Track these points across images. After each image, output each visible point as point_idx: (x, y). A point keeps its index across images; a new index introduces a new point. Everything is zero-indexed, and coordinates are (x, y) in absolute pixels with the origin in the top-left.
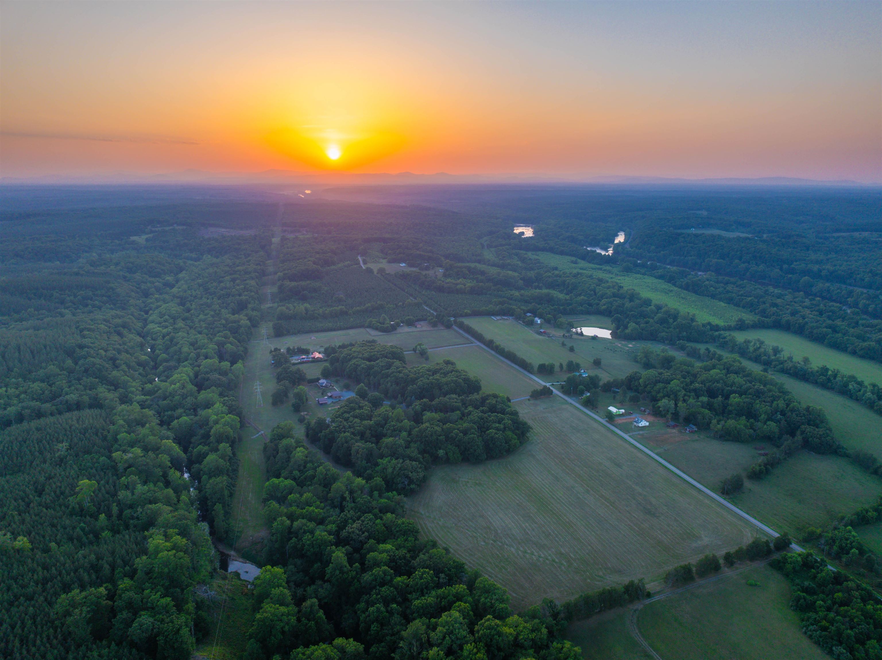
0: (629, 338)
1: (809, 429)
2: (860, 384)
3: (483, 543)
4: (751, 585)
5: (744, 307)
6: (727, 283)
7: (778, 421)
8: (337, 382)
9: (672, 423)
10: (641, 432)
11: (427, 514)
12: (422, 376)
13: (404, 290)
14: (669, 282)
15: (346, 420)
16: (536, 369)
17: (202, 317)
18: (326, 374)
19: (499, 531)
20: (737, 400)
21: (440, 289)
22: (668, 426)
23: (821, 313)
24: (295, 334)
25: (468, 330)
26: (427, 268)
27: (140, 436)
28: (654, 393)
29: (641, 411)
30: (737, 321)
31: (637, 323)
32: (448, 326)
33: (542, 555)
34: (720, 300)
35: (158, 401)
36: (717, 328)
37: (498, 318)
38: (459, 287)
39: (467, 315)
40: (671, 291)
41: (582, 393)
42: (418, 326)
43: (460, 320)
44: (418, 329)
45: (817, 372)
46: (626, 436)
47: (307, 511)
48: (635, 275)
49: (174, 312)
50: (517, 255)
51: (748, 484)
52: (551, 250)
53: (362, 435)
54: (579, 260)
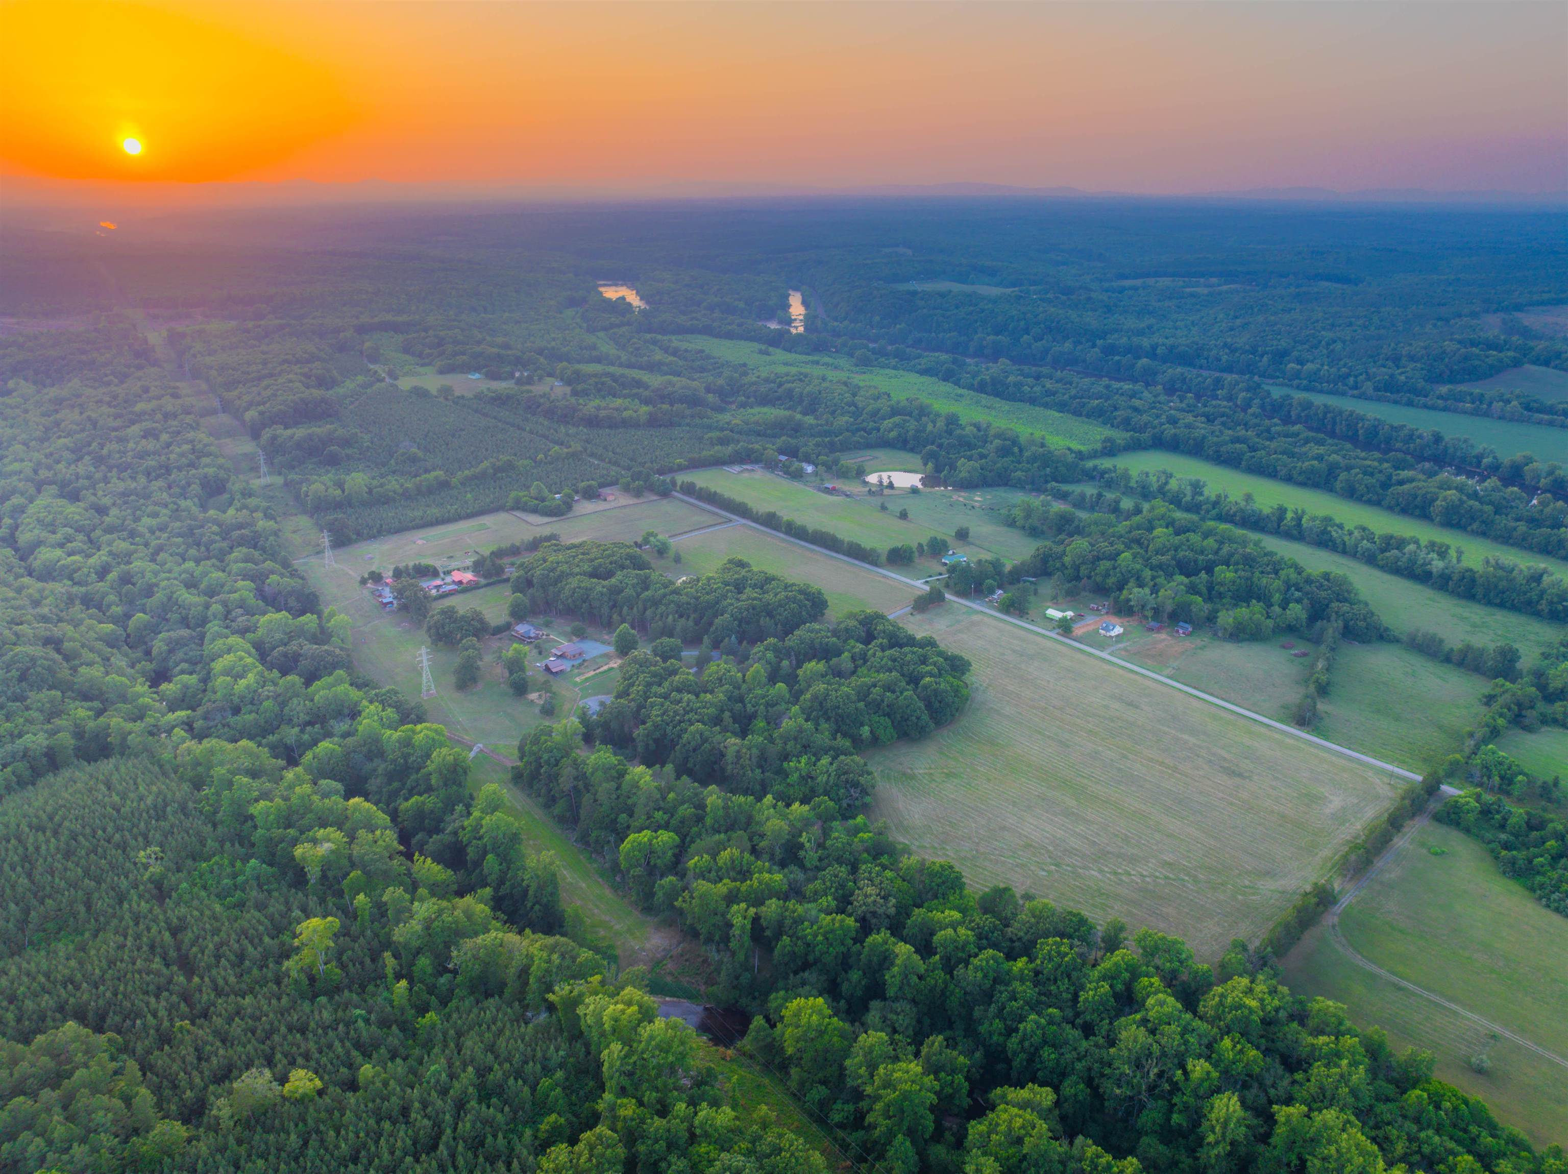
0: (967, 485)
1: (1345, 607)
2: (1341, 526)
3: (1044, 873)
4: (1436, 854)
5: (1088, 416)
6: (1037, 378)
7: (1298, 601)
8: (547, 625)
9: (1153, 624)
10: (1120, 646)
11: (917, 843)
12: (725, 597)
13: (524, 430)
14: (945, 379)
15: (666, 697)
16: (883, 558)
17: (146, 521)
18: (519, 614)
19: (1051, 848)
20: (1230, 575)
21: (592, 422)
22: (1151, 629)
23: (1210, 419)
24: (374, 537)
25: (712, 498)
26: (529, 381)
27: (294, 800)
28: (1099, 579)
29: (1092, 609)
30: (1104, 441)
31: (970, 458)
32: (665, 493)
33: (1145, 873)
34: (1046, 406)
35: (224, 718)
36: (1080, 456)
37: (737, 468)
38: (626, 414)
39: (681, 469)
40: (961, 396)
41: (991, 591)
42: (610, 498)
43: (682, 478)
44: (613, 504)
45: (1273, 513)
46: (1104, 655)
48: (882, 371)
49: (77, 517)
50: (655, 342)
51: (1321, 706)
52: (707, 331)
54: (771, 349)
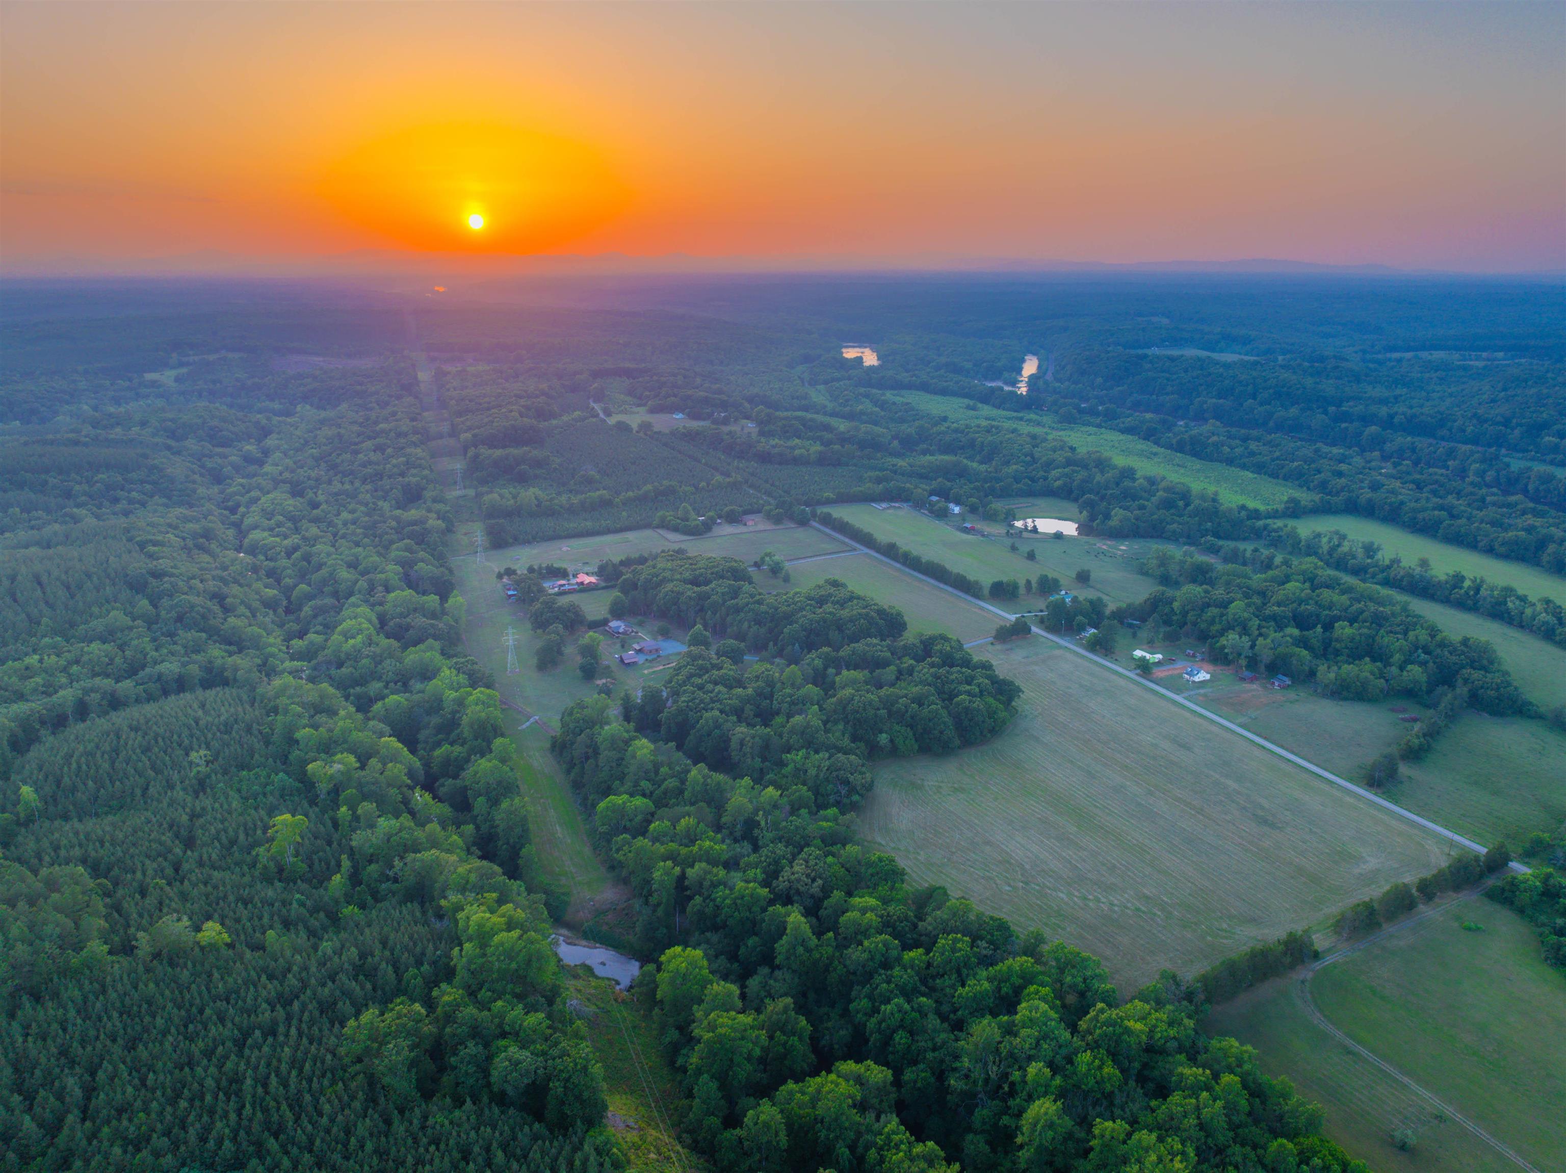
0: (1118, 534)
1: (1476, 675)
2: (1523, 599)
3: (1007, 888)
4: (1470, 929)
5: (1285, 478)
6: (1245, 439)
7: (1423, 664)
8: (641, 624)
9: (1247, 673)
10: (1202, 691)
11: (892, 845)
12: (802, 609)
13: (699, 461)
14: (1146, 438)
15: (701, 687)
16: (986, 592)
17: (345, 515)
18: (617, 612)
19: (1028, 867)
20: (1348, 631)
21: (765, 458)
22: (1243, 679)
23: (1419, 486)
24: (529, 542)
25: (843, 528)
26: (725, 422)
27: (337, 731)
28: (1203, 626)
29: (1188, 655)
30: (1287, 502)
31: (1126, 508)
32: (803, 522)
33: (1116, 902)
34: (1244, 467)
35: (328, 669)
36: (1255, 515)
37: (884, 505)
38: (797, 452)
39: (828, 502)
40: (1155, 454)
41: (1082, 628)
42: (750, 523)
43: (822, 510)
44: (751, 529)
45: (1447, 582)
46: (1178, 698)
47: (700, 849)
48: (1084, 429)
49: (291, 508)
50: (867, 396)
51: (1404, 769)
52: (925, 387)
53: (738, 713)
54: (980, 405)
